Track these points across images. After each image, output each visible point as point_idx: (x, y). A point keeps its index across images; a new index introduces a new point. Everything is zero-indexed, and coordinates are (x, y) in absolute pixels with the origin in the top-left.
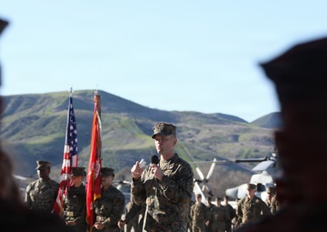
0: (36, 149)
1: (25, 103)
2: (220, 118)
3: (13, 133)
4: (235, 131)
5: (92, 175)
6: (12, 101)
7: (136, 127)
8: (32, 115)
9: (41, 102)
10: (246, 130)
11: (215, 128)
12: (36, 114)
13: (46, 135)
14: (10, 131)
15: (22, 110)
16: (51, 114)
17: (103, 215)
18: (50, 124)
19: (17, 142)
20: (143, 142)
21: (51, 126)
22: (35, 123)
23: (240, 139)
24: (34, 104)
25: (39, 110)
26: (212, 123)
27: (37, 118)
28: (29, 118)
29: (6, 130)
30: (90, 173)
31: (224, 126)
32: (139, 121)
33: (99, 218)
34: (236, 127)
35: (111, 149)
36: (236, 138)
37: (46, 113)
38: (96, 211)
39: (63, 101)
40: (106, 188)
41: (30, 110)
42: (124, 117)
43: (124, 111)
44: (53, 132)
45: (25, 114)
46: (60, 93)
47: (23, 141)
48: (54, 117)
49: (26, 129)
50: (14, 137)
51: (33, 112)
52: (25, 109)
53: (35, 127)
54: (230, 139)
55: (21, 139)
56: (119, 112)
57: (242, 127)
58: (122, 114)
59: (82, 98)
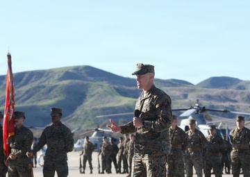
0: (44, 109)
1: (35, 76)
2: (174, 83)
3: (28, 98)
4: (185, 91)
5: (7, 117)
6: (26, 76)
7: (115, 90)
8: (41, 85)
9: (47, 75)
10: (193, 90)
11: (170, 90)
12: (43, 84)
13: (51, 99)
14: (25, 97)
15: (33, 82)
16: (54, 84)
17: (16, 148)
18: (54, 91)
19: (31, 104)
20: (119, 101)
21: (54, 92)
22: (42, 90)
23: (189, 97)
24: (41, 77)
25: (45, 81)
26: (169, 86)
27: (44, 87)
28: (39, 87)
29: (23, 96)
30: (5, 116)
31: (177, 88)
32: (117, 87)
33: (13, 150)
34: (185, 88)
35: (97, 107)
36: (186, 96)
37: (50, 83)
38: (11, 145)
39: (62, 74)
40: (18, 127)
41: (39, 81)
42: (106, 84)
43: (105, 80)
44: (56, 97)
45: (35, 84)
46: (60, 68)
47: (35, 104)
48: (56, 86)
49: (36, 95)
50: (28, 101)
51: (41, 83)
52: (35, 81)
53: (43, 93)
54: (181, 97)
55: (33, 102)
56: (102, 81)
57: (190, 88)
58: (104, 82)
59: (75, 72)
